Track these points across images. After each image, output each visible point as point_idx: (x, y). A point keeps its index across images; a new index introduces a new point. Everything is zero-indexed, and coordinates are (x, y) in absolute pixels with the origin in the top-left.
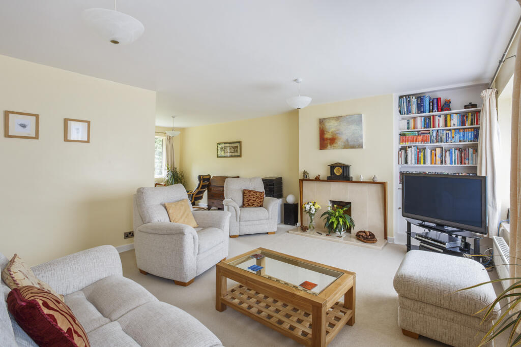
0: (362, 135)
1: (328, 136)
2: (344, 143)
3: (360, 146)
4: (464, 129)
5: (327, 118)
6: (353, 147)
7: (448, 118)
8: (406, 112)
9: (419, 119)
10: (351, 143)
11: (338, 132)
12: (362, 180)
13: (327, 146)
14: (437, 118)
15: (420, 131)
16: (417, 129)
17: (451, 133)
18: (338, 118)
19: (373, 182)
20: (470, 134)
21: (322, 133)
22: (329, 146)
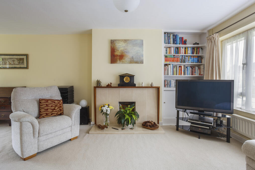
0: (143, 54)
1: (117, 53)
2: (130, 59)
3: (142, 62)
4: (193, 56)
5: (117, 40)
6: (137, 62)
7: (187, 50)
8: (167, 43)
9: (172, 48)
10: (135, 60)
11: (125, 51)
12: (143, 86)
13: (117, 61)
14: (181, 48)
15: (175, 55)
16: (172, 54)
17: (188, 58)
18: (125, 41)
19: (151, 87)
20: (196, 59)
21: (113, 50)
22: (118, 61)
